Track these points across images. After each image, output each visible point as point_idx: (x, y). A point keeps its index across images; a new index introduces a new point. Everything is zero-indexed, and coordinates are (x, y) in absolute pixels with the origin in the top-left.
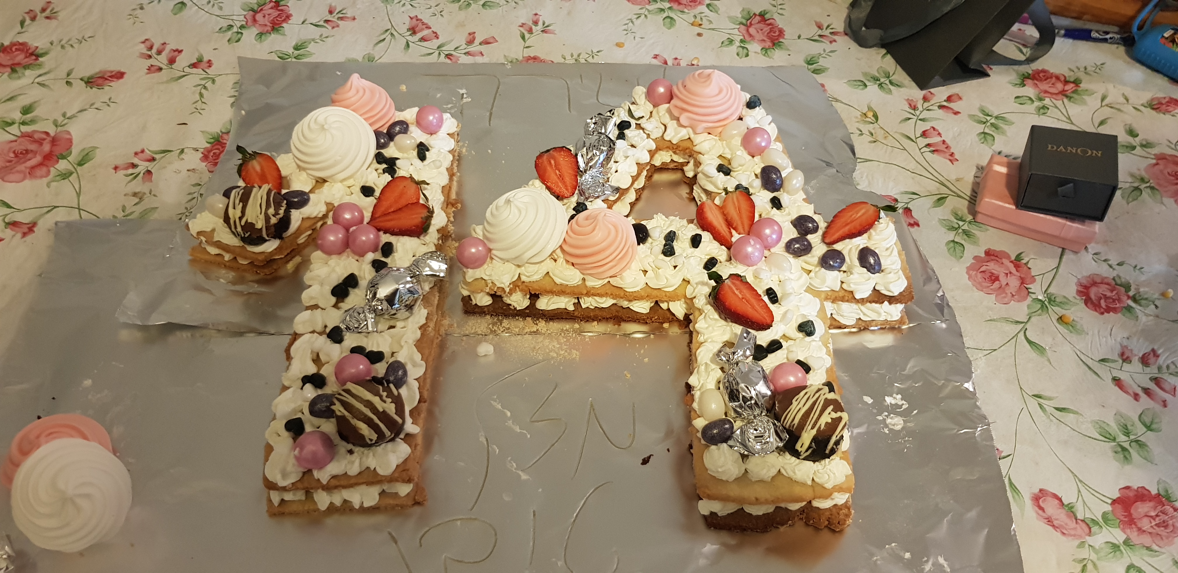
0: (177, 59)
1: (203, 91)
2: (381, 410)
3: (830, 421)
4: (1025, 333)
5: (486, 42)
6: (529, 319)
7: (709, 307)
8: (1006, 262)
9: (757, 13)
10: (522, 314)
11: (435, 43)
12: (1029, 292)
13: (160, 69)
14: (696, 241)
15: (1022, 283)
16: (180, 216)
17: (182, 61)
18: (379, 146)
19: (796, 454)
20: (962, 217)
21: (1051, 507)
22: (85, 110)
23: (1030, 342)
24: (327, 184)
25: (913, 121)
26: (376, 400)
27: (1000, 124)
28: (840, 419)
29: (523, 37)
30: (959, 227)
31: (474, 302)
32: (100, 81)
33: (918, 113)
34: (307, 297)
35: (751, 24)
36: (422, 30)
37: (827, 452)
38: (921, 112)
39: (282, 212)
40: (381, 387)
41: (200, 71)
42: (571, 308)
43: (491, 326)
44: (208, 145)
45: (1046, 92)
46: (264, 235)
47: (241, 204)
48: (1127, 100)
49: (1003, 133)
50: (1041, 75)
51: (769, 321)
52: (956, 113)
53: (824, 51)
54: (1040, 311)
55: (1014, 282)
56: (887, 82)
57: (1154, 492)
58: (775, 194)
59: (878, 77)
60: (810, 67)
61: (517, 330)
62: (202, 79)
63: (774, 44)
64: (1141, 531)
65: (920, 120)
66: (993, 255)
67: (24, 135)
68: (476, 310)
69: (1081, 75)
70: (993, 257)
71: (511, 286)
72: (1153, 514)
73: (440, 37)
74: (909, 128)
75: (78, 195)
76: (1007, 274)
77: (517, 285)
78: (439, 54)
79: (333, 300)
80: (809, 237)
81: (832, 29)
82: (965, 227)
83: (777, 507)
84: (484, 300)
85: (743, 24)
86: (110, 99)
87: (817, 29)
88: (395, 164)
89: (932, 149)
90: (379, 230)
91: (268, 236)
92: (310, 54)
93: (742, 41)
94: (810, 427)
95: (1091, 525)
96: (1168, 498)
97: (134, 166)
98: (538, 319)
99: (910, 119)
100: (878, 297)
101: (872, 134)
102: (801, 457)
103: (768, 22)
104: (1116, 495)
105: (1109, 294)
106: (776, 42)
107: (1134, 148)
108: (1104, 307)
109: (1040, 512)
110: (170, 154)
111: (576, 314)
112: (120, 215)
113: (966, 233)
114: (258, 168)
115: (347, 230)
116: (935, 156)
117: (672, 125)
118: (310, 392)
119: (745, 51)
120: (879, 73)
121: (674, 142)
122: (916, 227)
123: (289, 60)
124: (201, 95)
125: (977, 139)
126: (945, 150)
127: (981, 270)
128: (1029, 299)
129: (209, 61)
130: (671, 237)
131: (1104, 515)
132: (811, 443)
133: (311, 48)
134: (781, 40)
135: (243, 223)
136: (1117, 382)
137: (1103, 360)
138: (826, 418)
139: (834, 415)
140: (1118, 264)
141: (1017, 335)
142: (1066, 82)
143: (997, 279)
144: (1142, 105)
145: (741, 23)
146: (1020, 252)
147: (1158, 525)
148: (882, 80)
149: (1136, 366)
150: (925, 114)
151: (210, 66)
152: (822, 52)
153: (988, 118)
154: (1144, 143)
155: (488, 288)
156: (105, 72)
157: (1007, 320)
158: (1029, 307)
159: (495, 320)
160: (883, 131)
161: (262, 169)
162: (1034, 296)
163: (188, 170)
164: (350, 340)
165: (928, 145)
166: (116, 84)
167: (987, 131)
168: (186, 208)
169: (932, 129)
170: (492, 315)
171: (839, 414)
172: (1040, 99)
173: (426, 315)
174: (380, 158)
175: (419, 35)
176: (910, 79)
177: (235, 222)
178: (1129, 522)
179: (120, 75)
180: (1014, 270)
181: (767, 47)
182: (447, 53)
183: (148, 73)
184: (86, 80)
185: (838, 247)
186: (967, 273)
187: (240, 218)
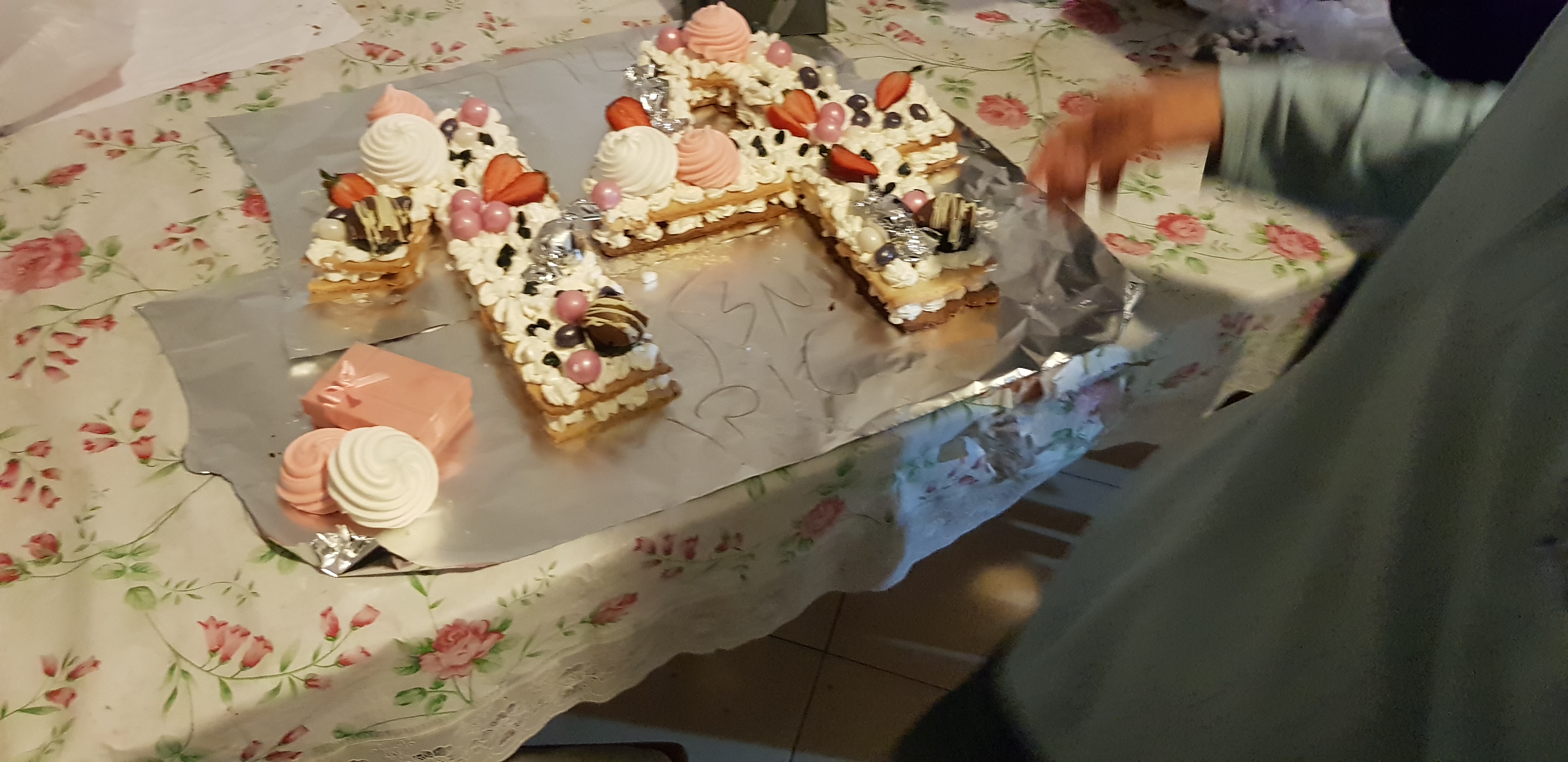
0: (135, 139)
1: (192, 159)
5: (455, 48)
6: (668, 246)
7: (825, 179)
8: (1002, 101)
10: (660, 244)
11: (404, 61)
12: (1029, 117)
13: (122, 152)
14: (780, 139)
15: (1021, 111)
17: (142, 139)
19: (951, 249)
20: (953, 80)
22: (68, 207)
25: (874, 22)
29: (488, 35)
31: (614, 246)
32: (62, 179)
33: (872, 15)
34: (475, 278)
36: (381, 53)
37: (972, 239)
38: (875, 14)
41: (170, 143)
42: (701, 225)
43: (639, 261)
44: (243, 202)
49: (946, 13)
51: (876, 172)
55: (1016, 114)
57: (1178, 213)
58: (819, 89)
62: (180, 149)
64: (1182, 237)
66: (990, 99)
67: (17, 249)
68: (618, 252)
70: (991, 101)
71: (643, 221)
73: (405, 54)
74: (873, 27)
75: (135, 279)
76: (1007, 109)
77: (649, 217)
78: (416, 68)
79: (500, 270)
80: (865, 110)
82: (960, 86)
83: (947, 301)
84: (623, 242)
86: (90, 191)
88: (469, 156)
89: (900, 38)
90: (506, 204)
92: (281, 99)
94: (954, 223)
95: (1150, 244)
96: (1188, 214)
97: (176, 240)
98: (677, 243)
99: (869, 21)
100: (937, 140)
102: (957, 250)
104: (1156, 223)
105: (1081, 103)
110: (207, 219)
111: (705, 230)
112: (200, 283)
115: (477, 211)
116: (906, 42)
117: (695, 63)
118: (543, 334)
121: (704, 77)
123: (260, 110)
124: (193, 162)
126: (911, 36)
127: (987, 111)
129: (174, 132)
130: (758, 142)
131: (1156, 236)
132: (959, 235)
133: (277, 94)
140: (1079, 81)
143: (1003, 114)
147: (1191, 231)
150: (880, 14)
151: (178, 136)
155: (625, 227)
156: (59, 170)
159: (640, 256)
160: (855, 35)
163: (241, 227)
164: (547, 290)
165: (896, 36)
166: (82, 177)
169: (892, 24)
170: (635, 253)
175: (382, 57)
178: (1172, 235)
179: (80, 168)
180: (1010, 105)
182: (423, 65)
183: (111, 159)
184: (42, 182)
185: (892, 109)
186: (980, 115)
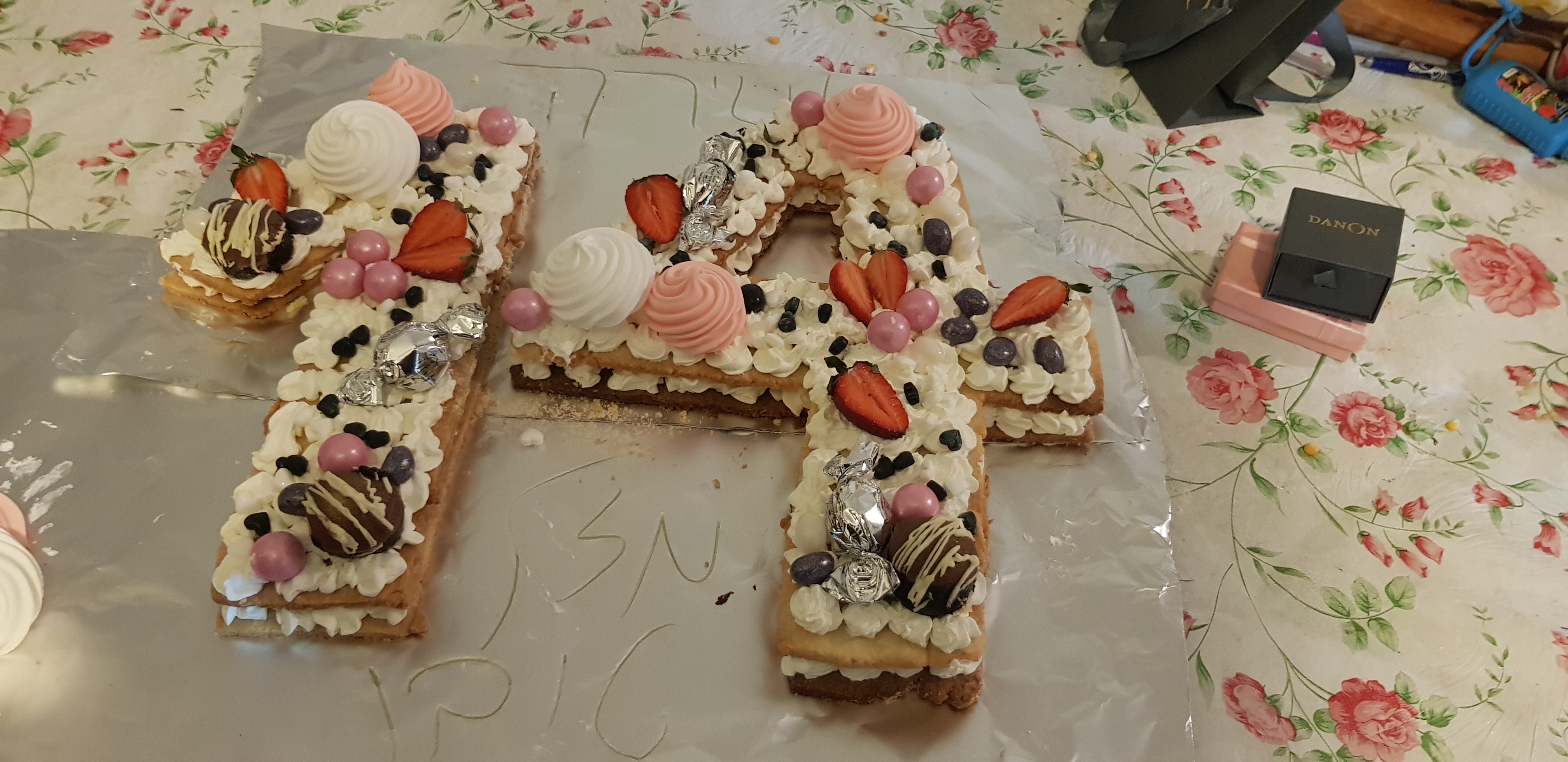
0: (183, 22)
1: (211, 67)
2: (365, 511)
3: (953, 565)
4: (1252, 464)
5: (595, 25)
6: (597, 402)
7: (827, 403)
8: (1242, 368)
9: (964, 9)
10: (589, 394)
11: (528, 21)
12: (1267, 411)
13: (158, 34)
14: (824, 314)
15: (1260, 397)
16: (156, 233)
17: (189, 25)
18: (426, 156)
19: (909, 605)
20: (1193, 303)
21: (1248, 698)
22: (53, 83)
23: (1256, 477)
24: (349, 203)
25: (1150, 169)
26: (359, 498)
27: (1267, 181)
28: (968, 563)
29: (646, 21)
30: (1187, 317)
31: (525, 375)
32: (79, 45)
33: (1157, 158)
34: (301, 352)
35: (953, 24)
36: (512, 2)
37: (949, 605)
38: (1163, 158)
39: (279, 237)
40: (369, 481)
41: (210, 39)
42: (654, 390)
43: (545, 407)
44: (208, 140)
45: (1335, 141)
46: (254, 267)
47: (225, 223)
48: (1444, 160)
49: (1269, 193)
50: (1333, 118)
51: (901, 428)
52: (1209, 162)
53: (1046, 66)
54: (1277, 437)
55: (1249, 395)
56: (1124, 114)
57: (1389, 689)
58: (939, 258)
59: (1112, 107)
60: (1023, 87)
61: (579, 415)
62: (212, 51)
63: (979, 53)
64: (1363, 739)
65: (1159, 168)
66: (1227, 357)
68: (528, 384)
69: (1388, 121)
70: (1226, 360)
71: (574, 356)
72: (1383, 718)
73: (535, 14)
74: (1142, 179)
75: (29, 195)
76: (1241, 384)
77: (582, 355)
78: (531, 36)
79: (335, 359)
80: (975, 318)
81: (1061, 37)
82: (1195, 318)
83: (883, 673)
84: (537, 372)
85: (943, 23)
86: (88, 70)
87: (1041, 35)
88: (442, 182)
89: (1168, 209)
90: (406, 270)
91: (258, 268)
92: (359, 26)
93: (937, 46)
94: (926, 572)
95: (1298, 726)
96: (1407, 699)
97: (106, 161)
98: (609, 402)
99: (1145, 166)
100: (1055, 404)
101: (1091, 184)
102: (916, 610)
103: (977, 22)
104: (1337, 689)
105: (1373, 420)
106: (983, 50)
107: (1441, 225)
108: (1365, 437)
109: (1233, 704)
110: (153, 150)
111: (660, 398)
112: (79, 226)
113: (1196, 325)
114: (258, 176)
115: (363, 266)
116: (1172, 219)
117: (819, 154)
118: (285, 479)
119: (940, 59)
120: (1114, 101)
121: (820, 176)
122: (1129, 313)
123: (331, 32)
124: (207, 72)
125: (1231, 198)
126: (1186, 211)
127: (1208, 376)
128: (1265, 420)
129: (225, 28)
130: (792, 306)
131: (1318, 715)
132: (927, 593)
133: (362, 17)
134: (991, 48)
135: (225, 250)
136: (1365, 538)
137: (1350, 508)
138: (949, 562)
139: (961, 558)
140: (1393, 381)
141: (1240, 466)
142: (1365, 130)
143: (1226, 389)
144: (1464, 168)
145: (940, 22)
146: (1264, 355)
147: (1387, 733)
148: (1117, 111)
149: (1394, 517)
150: (1167, 162)
151: (224, 34)
152: (1043, 68)
153: (1252, 172)
154: (1456, 219)
155: (543, 357)
156: (86, 33)
157: (1231, 446)
158: (1263, 430)
159: (553, 399)
160: (1106, 181)
161: (263, 179)
162: (1272, 416)
163: (176, 172)
164: (347, 415)
165: (1165, 204)
166: (98, 51)
167: (1246, 189)
168: (167, 223)
169: (1173, 183)
170: (549, 393)
171: (967, 557)
172: (1326, 151)
173: (453, 388)
174: (423, 173)
175: (507, 10)
176: (1155, 113)
177: (215, 247)
178: (1349, 726)
179: (104, 39)
180: (1250, 379)
181: (970, 56)
182: (540, 35)
183: (141, 38)
184: (59, 42)
185: (1010, 334)
186: (1188, 378)
187: (223, 243)
